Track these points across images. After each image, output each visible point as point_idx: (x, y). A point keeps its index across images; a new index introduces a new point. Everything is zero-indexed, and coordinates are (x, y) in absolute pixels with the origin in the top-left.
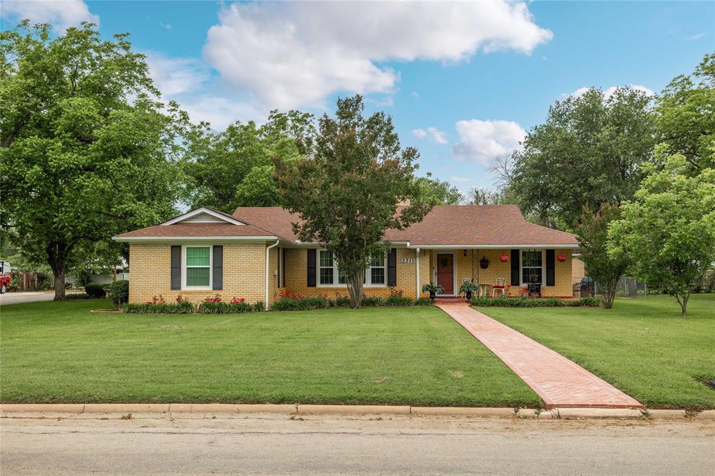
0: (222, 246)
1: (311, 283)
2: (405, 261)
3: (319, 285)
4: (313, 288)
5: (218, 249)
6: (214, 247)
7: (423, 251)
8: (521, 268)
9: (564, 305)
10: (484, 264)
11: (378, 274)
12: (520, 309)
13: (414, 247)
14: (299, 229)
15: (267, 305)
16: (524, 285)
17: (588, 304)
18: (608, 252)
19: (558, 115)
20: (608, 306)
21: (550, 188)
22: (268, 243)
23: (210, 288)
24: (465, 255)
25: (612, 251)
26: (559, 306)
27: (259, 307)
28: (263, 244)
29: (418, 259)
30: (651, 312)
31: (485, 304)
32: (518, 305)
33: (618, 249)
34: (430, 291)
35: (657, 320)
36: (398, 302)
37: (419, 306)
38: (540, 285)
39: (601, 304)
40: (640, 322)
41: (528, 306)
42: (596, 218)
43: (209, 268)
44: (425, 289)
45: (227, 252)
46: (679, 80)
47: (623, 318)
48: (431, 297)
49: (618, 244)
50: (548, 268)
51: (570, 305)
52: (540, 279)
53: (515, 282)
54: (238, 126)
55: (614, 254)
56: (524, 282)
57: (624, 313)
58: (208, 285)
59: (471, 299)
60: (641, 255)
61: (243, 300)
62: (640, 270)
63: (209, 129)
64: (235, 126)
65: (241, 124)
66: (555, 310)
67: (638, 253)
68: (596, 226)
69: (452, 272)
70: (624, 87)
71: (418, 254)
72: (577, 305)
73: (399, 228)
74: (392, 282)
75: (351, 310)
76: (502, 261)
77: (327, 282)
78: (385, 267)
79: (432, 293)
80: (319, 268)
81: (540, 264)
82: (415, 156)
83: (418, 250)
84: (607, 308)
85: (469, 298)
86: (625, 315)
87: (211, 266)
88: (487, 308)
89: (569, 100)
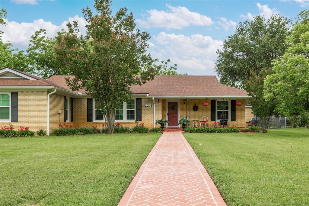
0: (17, 93)
1: (90, 119)
2: (147, 106)
3: (94, 120)
4: (90, 122)
5: (15, 95)
6: (12, 93)
7: (157, 100)
8: (217, 110)
9: (239, 132)
10: (195, 108)
11: (131, 113)
12: (212, 134)
13: (151, 96)
14: (70, 82)
15: (48, 132)
16: (218, 121)
17: (253, 131)
18: (264, 97)
19: (241, 30)
20: (265, 132)
21: (235, 68)
22: (49, 91)
23: (9, 121)
24: (184, 103)
25: (267, 96)
26: (236, 132)
27: (41, 133)
28: (45, 92)
29: (154, 105)
30: (290, 135)
31: (192, 131)
32: (211, 132)
33: (271, 94)
34: (161, 123)
35: (294, 139)
36: (140, 130)
37: (152, 133)
38: (227, 121)
39: (261, 131)
40: (284, 140)
41: (218, 132)
42: (258, 78)
43: (9, 108)
44: (157, 122)
45: (20, 97)
46: (304, 12)
47: (273, 138)
48: (161, 127)
49: (270, 91)
50: (232, 110)
51: (243, 131)
52: (227, 117)
53: (213, 119)
54: (63, 32)
55: (268, 98)
56: (218, 119)
57: (273, 135)
58: (9, 119)
59: (185, 129)
60: (285, 97)
61: (27, 128)
62: (284, 107)
63: (45, 33)
64: (61, 32)
65: (64, 31)
66: (232, 134)
67: (283, 95)
68: (258, 82)
69: (177, 113)
70: (276, 15)
71: (154, 101)
72: (246, 131)
73: (140, 84)
74: (139, 118)
75: (107, 135)
76: (204, 106)
77: (100, 119)
78: (135, 110)
79: (162, 125)
80: (94, 110)
81: (227, 108)
82: (147, 38)
83: (153, 98)
84: (264, 133)
85: (184, 128)
86: (274, 136)
87: (10, 106)
88: (194, 133)
89: (247, 22)
